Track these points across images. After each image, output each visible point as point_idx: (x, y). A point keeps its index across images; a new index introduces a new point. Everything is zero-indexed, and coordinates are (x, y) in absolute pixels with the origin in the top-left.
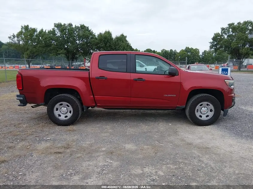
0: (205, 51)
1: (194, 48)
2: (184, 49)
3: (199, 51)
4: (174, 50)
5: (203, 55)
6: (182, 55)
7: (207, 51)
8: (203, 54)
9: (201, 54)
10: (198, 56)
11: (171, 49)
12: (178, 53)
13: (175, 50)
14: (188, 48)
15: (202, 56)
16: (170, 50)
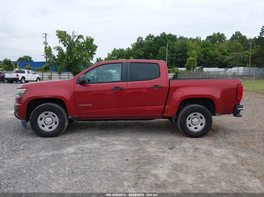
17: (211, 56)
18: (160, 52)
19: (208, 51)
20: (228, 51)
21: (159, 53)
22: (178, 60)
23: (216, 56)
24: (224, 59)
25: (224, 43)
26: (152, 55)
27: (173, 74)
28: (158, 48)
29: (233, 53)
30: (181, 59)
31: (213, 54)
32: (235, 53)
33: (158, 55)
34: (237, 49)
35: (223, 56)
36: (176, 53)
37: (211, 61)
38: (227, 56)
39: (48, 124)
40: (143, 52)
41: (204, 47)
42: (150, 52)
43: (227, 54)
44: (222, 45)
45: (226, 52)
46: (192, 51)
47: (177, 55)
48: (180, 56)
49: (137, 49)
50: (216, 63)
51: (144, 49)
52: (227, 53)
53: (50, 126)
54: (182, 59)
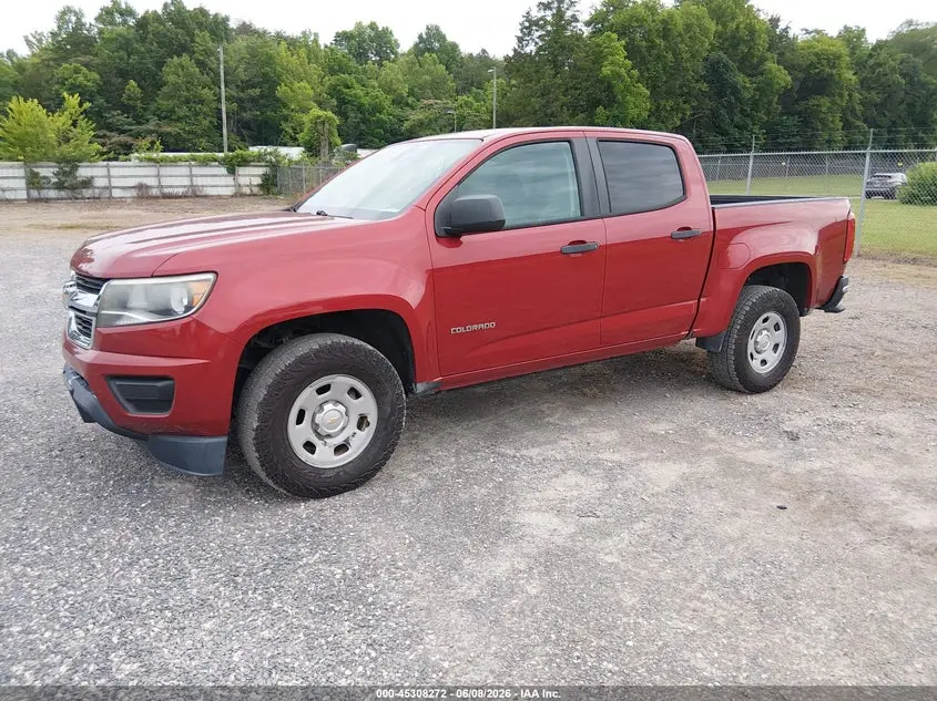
17: (360, 108)
18: (172, 78)
19: (348, 87)
20: (411, 93)
21: (165, 84)
22: (246, 115)
23: (377, 109)
24: (401, 121)
25: (394, 61)
26: (138, 90)
27: (261, 171)
28: (160, 64)
29: (426, 102)
30: (258, 113)
31: (366, 101)
32: (431, 101)
33: (164, 89)
34: (436, 88)
35: (398, 111)
36: (238, 87)
37: (363, 127)
38: (408, 111)
39: (329, 436)
40: (96, 76)
41: (333, 72)
42: (124, 75)
43: (407, 104)
44: (392, 71)
45: (405, 95)
46: (296, 85)
47: (242, 95)
48: (253, 100)
49: (65, 59)
50: (380, 133)
51: (97, 60)
52: (410, 100)
53: (339, 440)
54: (262, 113)
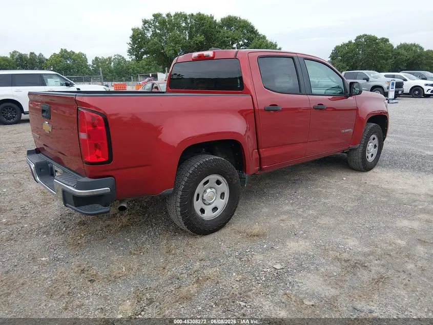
0: (96, 58)
1: (77, 52)
2: (58, 52)
3: (85, 57)
4: (37, 54)
5: (95, 66)
6: (56, 64)
7: (100, 59)
8: (94, 64)
9: (90, 62)
10: (87, 67)
11: (32, 52)
12: (47, 60)
13: (40, 55)
14: (66, 51)
15: (93, 67)
16: (29, 54)
